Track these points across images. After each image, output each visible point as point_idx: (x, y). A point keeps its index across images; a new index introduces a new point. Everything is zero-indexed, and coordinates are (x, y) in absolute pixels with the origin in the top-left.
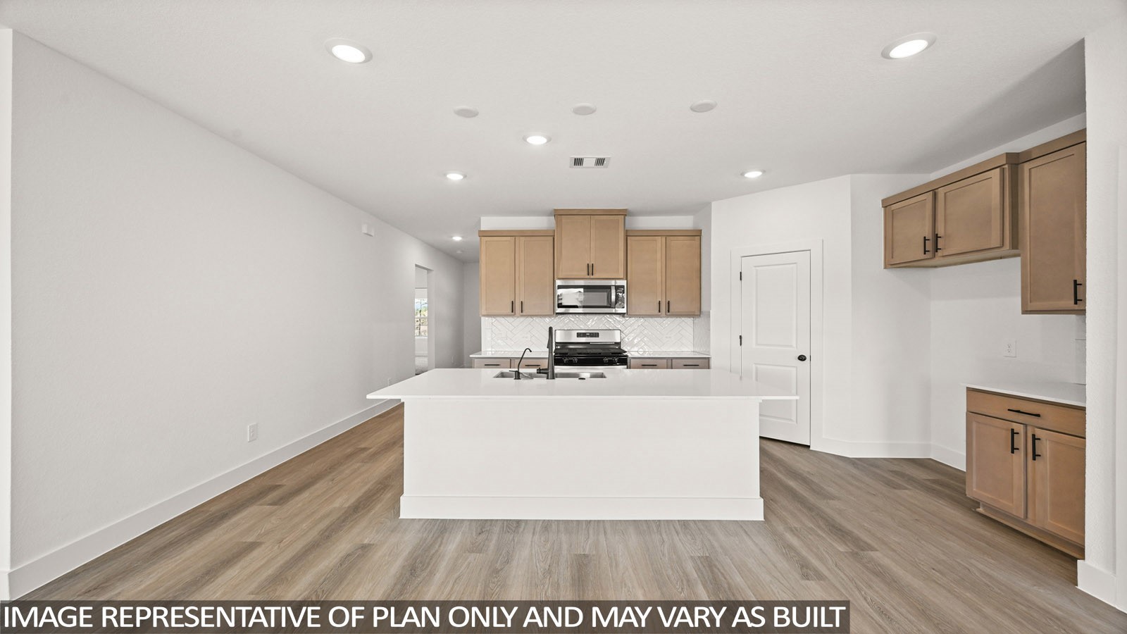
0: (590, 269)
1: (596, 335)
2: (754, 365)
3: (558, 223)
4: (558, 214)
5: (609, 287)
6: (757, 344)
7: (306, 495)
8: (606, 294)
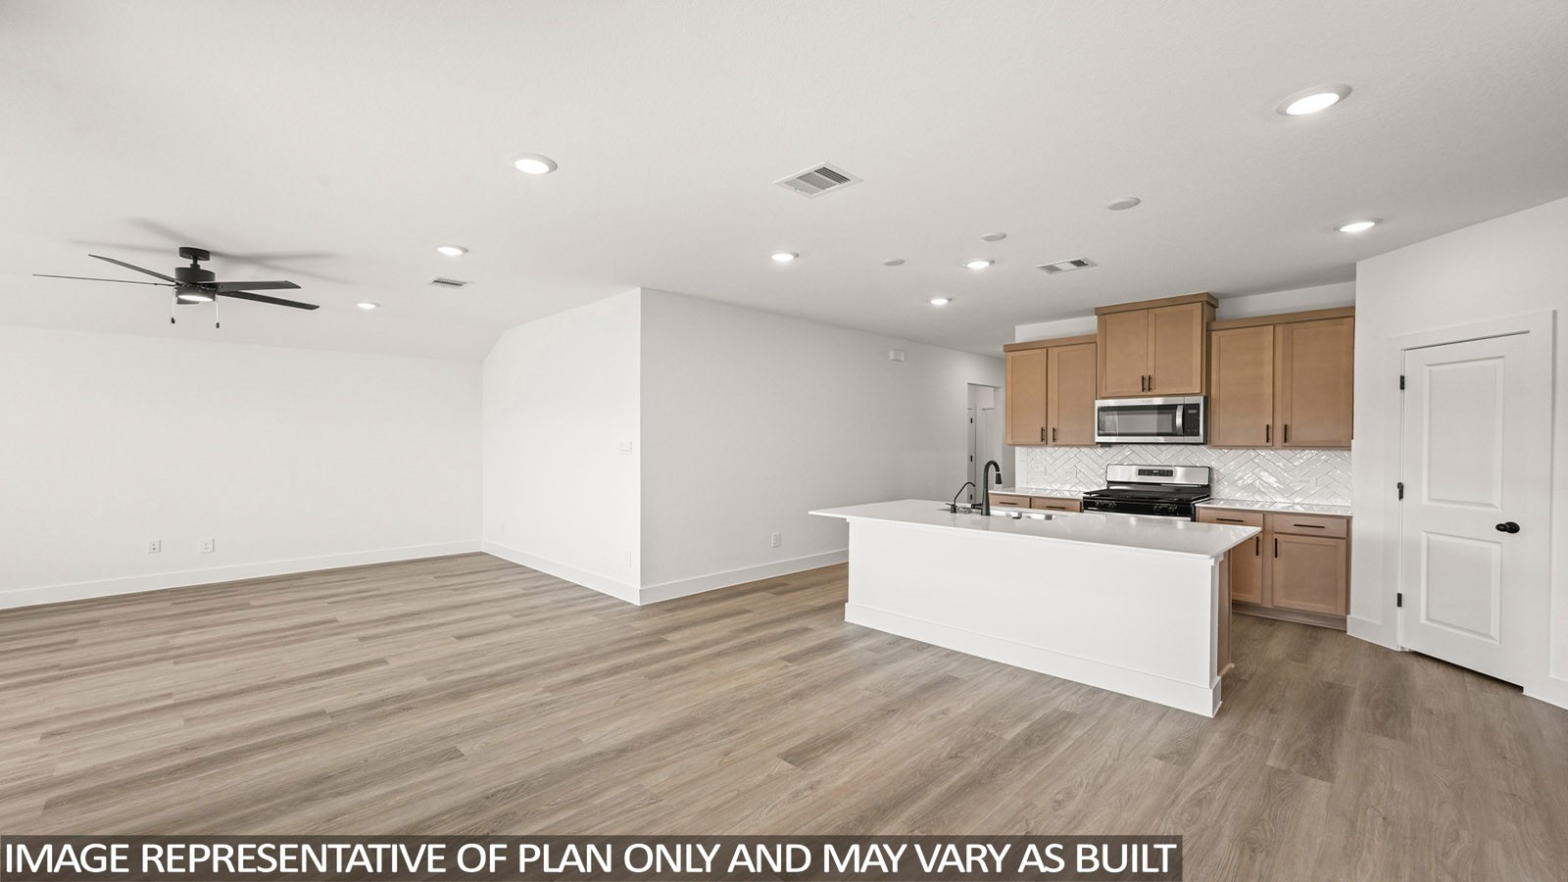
0: (1146, 383)
1: (1169, 473)
2: (1424, 535)
3: (1102, 324)
4: (1102, 313)
5: (1174, 407)
6: (1431, 499)
7: (798, 593)
8: (1171, 416)
